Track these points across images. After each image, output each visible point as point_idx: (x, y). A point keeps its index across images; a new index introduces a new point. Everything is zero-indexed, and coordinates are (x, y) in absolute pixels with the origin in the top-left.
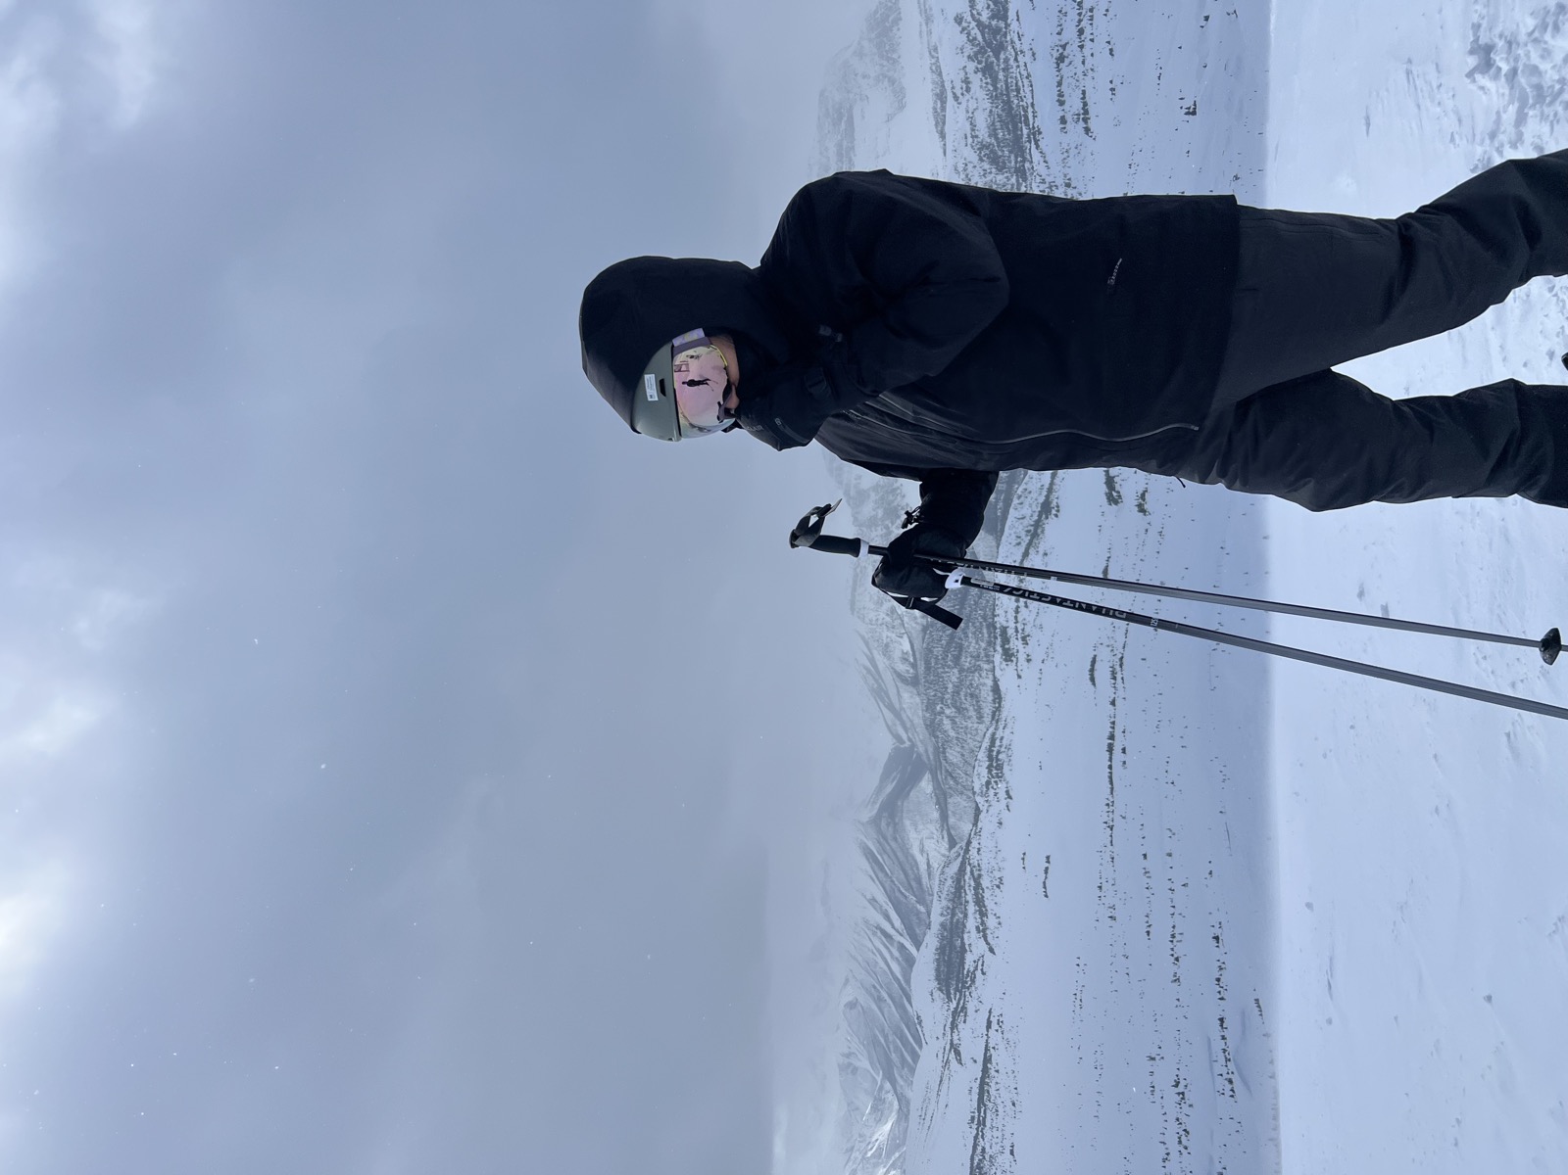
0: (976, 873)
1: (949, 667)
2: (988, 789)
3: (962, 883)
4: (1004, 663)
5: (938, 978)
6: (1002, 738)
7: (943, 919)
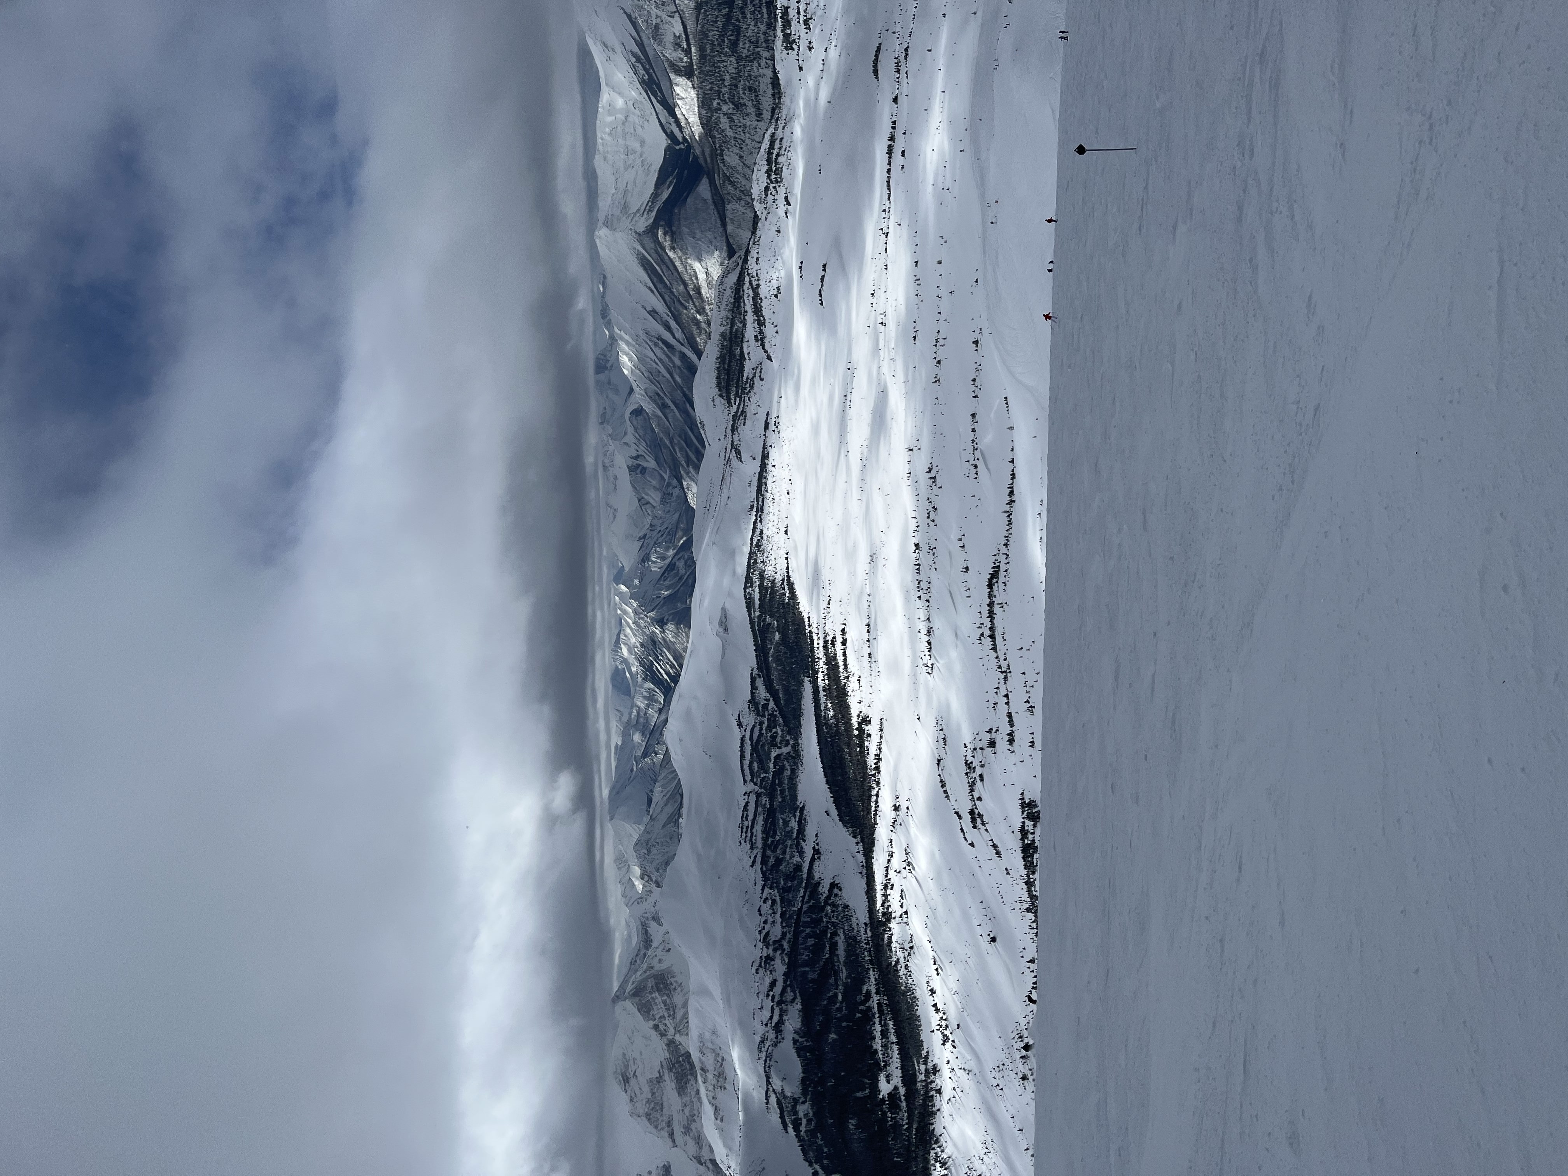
0: (755, 283)
1: (726, 55)
2: (767, 195)
3: (742, 293)
4: (785, 52)
5: (719, 385)
6: (782, 139)
7: (722, 329)
